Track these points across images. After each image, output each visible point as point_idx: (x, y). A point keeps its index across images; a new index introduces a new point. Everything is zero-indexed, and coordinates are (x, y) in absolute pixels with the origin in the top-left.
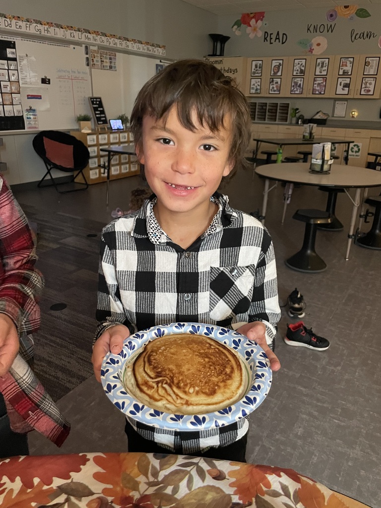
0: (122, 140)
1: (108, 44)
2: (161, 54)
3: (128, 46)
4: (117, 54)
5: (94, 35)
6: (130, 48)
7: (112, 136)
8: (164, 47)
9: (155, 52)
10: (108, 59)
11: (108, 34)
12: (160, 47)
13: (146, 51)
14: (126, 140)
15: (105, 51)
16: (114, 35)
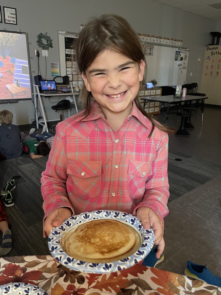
0: (152, 94)
1: (150, 41)
2: (179, 45)
3: (161, 42)
4: (155, 46)
5: (143, 36)
6: (162, 42)
7: (146, 92)
8: (182, 41)
9: (176, 44)
10: (149, 49)
11: (150, 35)
12: (179, 41)
13: (171, 44)
14: (154, 94)
15: (148, 45)
16: (154, 36)
